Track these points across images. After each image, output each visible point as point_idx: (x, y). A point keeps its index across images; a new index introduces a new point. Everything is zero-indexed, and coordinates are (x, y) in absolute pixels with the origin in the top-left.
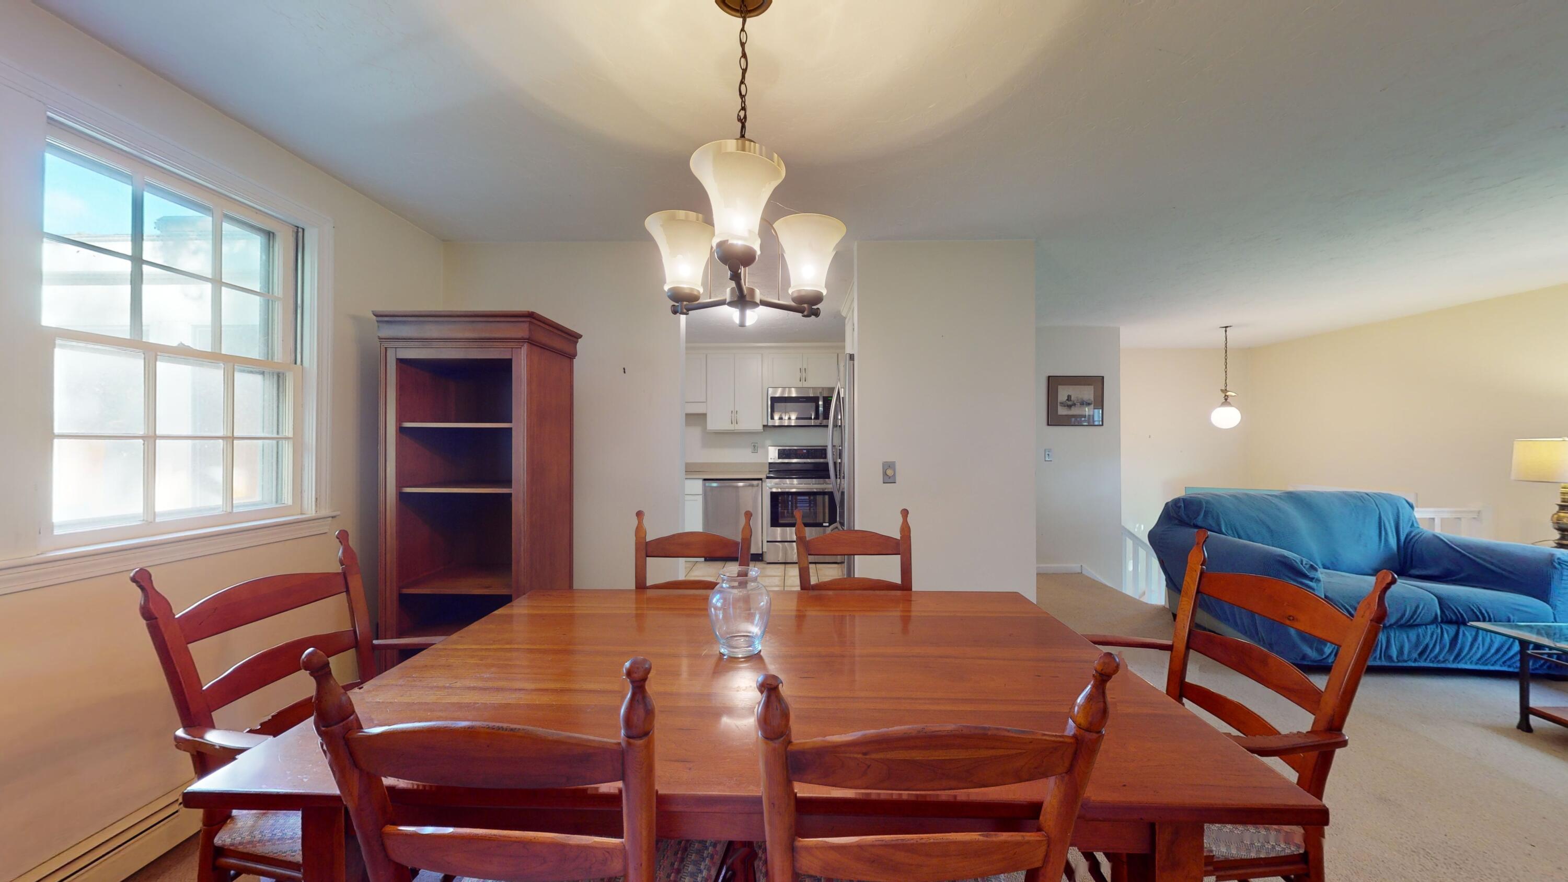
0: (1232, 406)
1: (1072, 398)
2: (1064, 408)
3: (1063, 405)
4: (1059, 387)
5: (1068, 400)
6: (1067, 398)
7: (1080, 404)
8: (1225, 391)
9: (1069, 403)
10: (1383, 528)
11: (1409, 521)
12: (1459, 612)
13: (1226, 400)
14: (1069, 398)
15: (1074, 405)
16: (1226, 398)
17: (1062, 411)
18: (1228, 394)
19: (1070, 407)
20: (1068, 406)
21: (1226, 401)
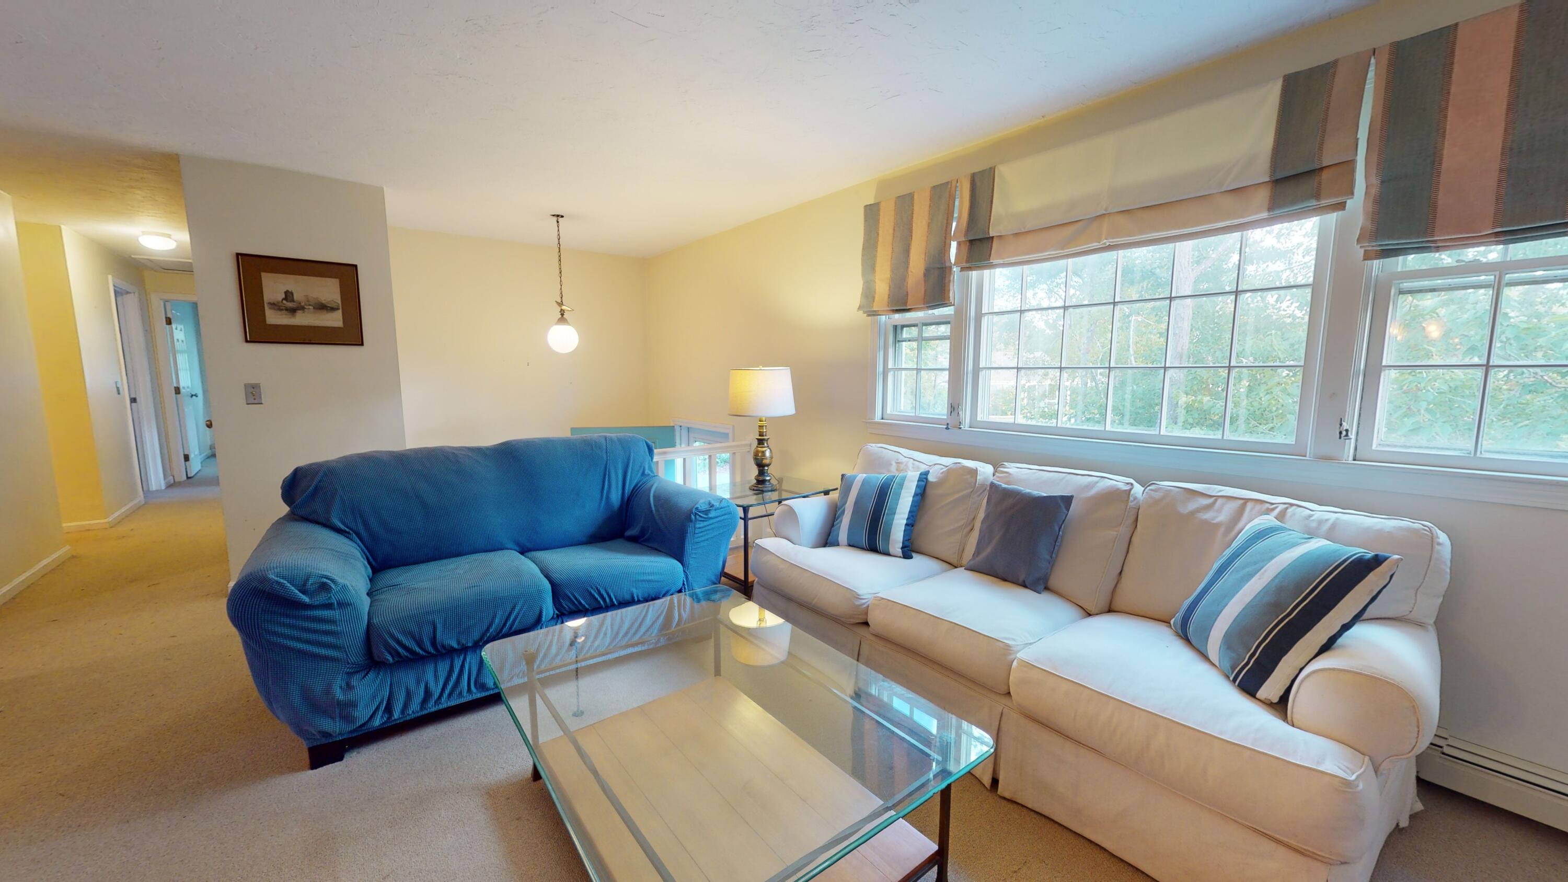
0: (569, 324)
1: (296, 297)
2: (279, 312)
3: (276, 308)
4: (263, 275)
5: (286, 299)
6: (283, 296)
7: (314, 308)
8: (560, 304)
9: (290, 305)
10: (607, 479)
11: (641, 467)
12: (576, 598)
13: (562, 315)
14: (288, 296)
15: (302, 308)
16: (562, 313)
17: (273, 318)
18: (564, 307)
19: (293, 311)
20: (287, 310)
21: (562, 318)
